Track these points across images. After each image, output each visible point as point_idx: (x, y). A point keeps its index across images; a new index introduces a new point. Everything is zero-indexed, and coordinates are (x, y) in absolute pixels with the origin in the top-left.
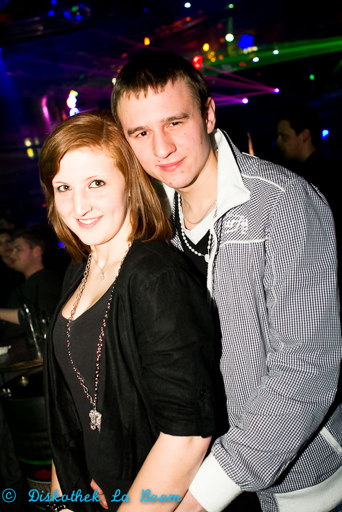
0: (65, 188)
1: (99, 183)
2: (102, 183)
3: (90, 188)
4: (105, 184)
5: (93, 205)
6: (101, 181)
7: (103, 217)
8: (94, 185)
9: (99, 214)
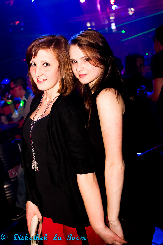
0: (34, 64)
1: (47, 64)
2: (49, 65)
3: (43, 66)
4: (50, 65)
5: (43, 74)
6: (49, 64)
7: (47, 80)
8: (45, 65)
9: (45, 78)
